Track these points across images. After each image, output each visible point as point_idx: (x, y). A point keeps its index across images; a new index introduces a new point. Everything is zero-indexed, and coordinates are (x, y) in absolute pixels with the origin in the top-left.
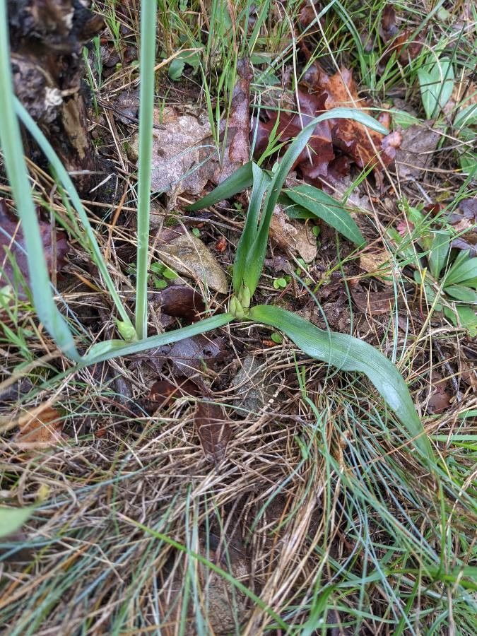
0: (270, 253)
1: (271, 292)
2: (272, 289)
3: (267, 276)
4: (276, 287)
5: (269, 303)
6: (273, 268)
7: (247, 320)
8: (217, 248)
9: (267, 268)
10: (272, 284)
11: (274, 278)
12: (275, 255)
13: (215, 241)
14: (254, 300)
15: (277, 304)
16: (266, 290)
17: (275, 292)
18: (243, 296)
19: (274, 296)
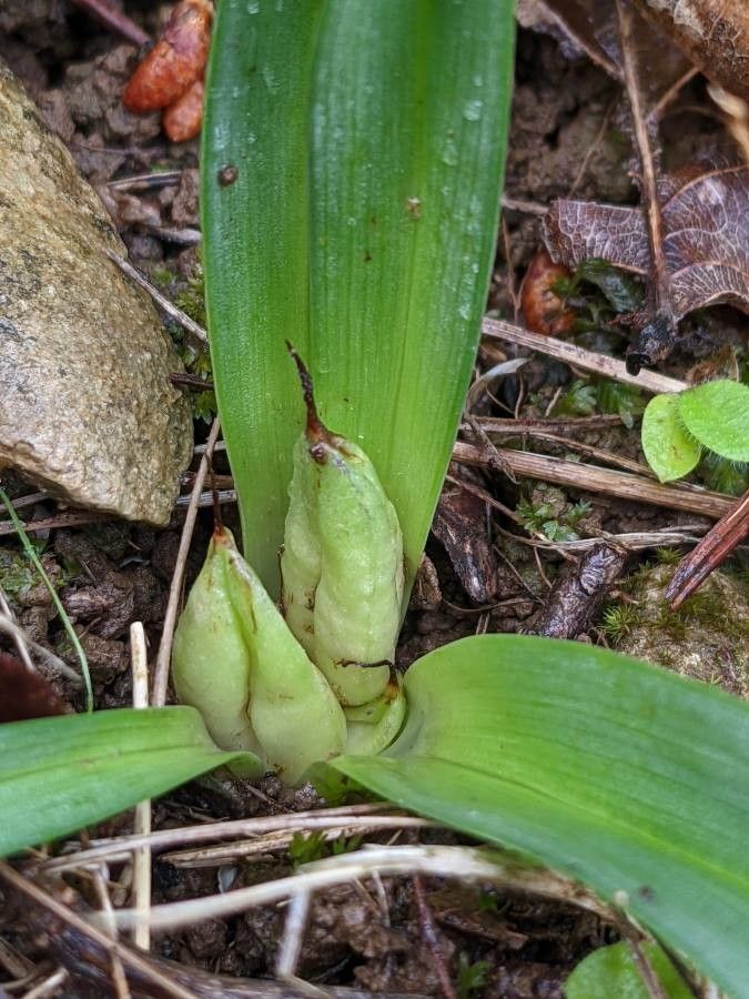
0: (628, 150)
1: (618, 511)
2: (624, 485)
3: (587, 360)
4: (666, 460)
5: (593, 623)
6: (644, 287)
7: (354, 795)
8: (134, 109)
9: (590, 290)
10: (627, 440)
11: (647, 378)
12: (663, 164)
13: (119, 38)
14: (453, 585)
15: (675, 625)
16: (573, 493)
17: (661, 515)
18: (326, 551)
19: (649, 556)
